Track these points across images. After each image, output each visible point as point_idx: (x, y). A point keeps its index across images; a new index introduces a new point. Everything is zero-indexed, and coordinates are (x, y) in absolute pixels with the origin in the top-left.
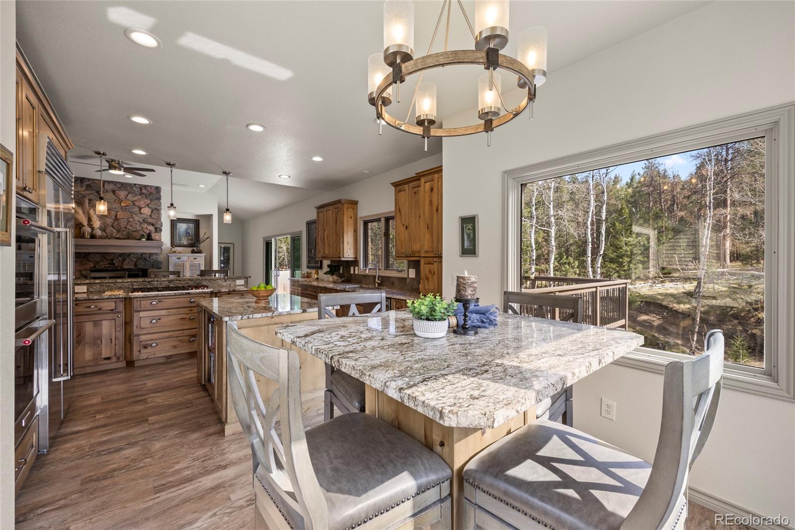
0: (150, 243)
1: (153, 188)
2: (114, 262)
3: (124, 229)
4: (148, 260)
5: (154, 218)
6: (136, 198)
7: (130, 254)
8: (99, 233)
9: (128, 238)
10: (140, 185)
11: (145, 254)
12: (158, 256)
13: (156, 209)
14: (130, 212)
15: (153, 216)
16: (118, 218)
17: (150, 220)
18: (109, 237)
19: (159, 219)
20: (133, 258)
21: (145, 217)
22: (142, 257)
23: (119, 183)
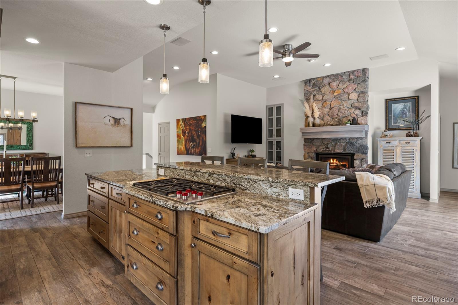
0: (355, 127)
1: (359, 71)
2: (329, 146)
3: (336, 116)
4: (355, 145)
5: (360, 102)
6: (345, 86)
7: (341, 139)
8: (318, 121)
9: (339, 124)
10: (348, 72)
11: (352, 138)
12: (363, 140)
13: (362, 92)
14: (340, 99)
15: (359, 100)
16: (332, 107)
17: (357, 105)
18: (326, 125)
19: (366, 102)
20: (342, 142)
21: (352, 102)
22: (350, 142)
23: (333, 75)
